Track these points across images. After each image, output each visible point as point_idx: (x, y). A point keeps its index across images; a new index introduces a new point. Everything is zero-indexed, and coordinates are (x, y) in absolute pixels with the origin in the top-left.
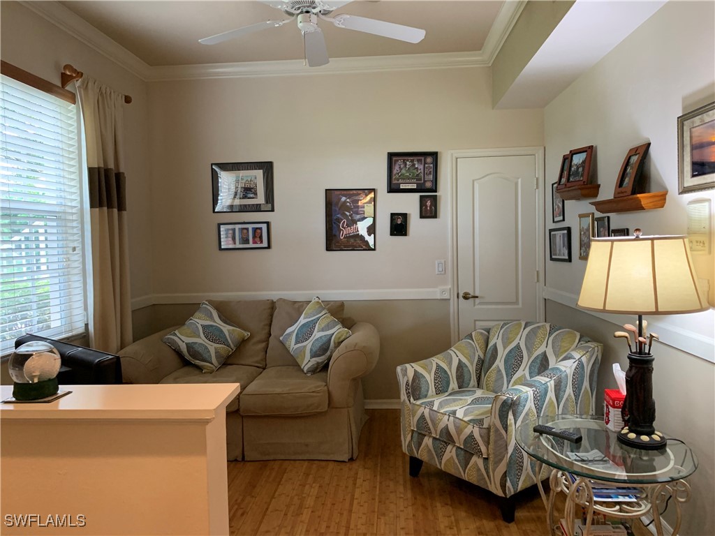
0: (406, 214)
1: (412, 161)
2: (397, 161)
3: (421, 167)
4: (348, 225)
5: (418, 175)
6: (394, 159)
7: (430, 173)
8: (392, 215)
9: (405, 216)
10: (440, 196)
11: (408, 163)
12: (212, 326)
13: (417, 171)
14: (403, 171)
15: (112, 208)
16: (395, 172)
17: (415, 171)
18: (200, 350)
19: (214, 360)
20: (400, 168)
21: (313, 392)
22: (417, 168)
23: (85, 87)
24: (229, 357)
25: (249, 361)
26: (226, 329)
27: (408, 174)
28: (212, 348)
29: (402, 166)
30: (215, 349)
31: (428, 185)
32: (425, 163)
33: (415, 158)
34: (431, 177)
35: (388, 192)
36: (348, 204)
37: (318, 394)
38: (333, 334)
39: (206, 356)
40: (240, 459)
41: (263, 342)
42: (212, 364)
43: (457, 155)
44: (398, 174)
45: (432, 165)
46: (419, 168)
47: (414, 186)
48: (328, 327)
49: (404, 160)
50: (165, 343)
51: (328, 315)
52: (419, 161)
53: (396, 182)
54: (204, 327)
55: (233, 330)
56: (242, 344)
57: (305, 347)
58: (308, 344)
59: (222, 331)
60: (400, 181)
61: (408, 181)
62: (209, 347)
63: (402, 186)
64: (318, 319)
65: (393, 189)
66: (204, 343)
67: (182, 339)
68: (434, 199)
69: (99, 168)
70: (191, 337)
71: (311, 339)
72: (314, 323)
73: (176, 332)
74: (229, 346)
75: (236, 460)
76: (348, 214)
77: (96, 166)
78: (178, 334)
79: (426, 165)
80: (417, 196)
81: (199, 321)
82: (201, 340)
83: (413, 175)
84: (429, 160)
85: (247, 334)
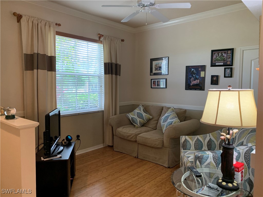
0: (218, 76)
1: (222, 53)
2: (215, 53)
3: (226, 55)
4: (194, 80)
5: (224, 59)
6: (214, 52)
7: (230, 58)
8: (212, 76)
9: (217, 77)
10: (234, 68)
11: (220, 54)
12: (140, 113)
13: (224, 57)
14: (218, 58)
15: (113, 74)
16: (214, 58)
17: (223, 57)
18: (135, 120)
19: (138, 124)
20: (216, 56)
21: (157, 140)
22: (224, 56)
23: (105, 39)
24: (144, 124)
25: (151, 127)
26: (144, 114)
27: (220, 59)
28: (138, 120)
29: (217, 56)
30: (139, 120)
31: (228, 63)
32: (227, 54)
33: (223, 52)
34: (230, 59)
35: (211, 66)
36: (194, 72)
37: (158, 141)
38: (173, 121)
39: (136, 122)
40: (137, 157)
41: (157, 121)
42: (138, 125)
43: (243, 49)
44: (215, 59)
45: (230, 54)
46: (225, 56)
47: (222, 64)
48: (172, 118)
49: (218, 53)
50: (126, 116)
51: (175, 114)
52: (225, 53)
53: (214, 62)
54: (137, 113)
55: (146, 115)
56: (149, 120)
57: (165, 124)
58: (166, 123)
59: (142, 115)
60: (216, 62)
61: (219, 62)
62: (137, 119)
63: (217, 64)
64: (170, 115)
65: (213, 65)
66: (136, 118)
67: (131, 116)
68: (231, 69)
69: (109, 63)
70: (133, 115)
71: (167, 122)
72: (169, 116)
73: (130, 113)
74: (144, 120)
75: (136, 157)
76: (194, 75)
77: (108, 62)
78: (130, 115)
79: (228, 55)
80: (223, 68)
81: (137, 111)
82: (136, 117)
83: (222, 59)
84: (229, 52)
85: (151, 117)
